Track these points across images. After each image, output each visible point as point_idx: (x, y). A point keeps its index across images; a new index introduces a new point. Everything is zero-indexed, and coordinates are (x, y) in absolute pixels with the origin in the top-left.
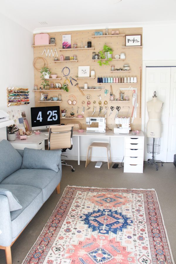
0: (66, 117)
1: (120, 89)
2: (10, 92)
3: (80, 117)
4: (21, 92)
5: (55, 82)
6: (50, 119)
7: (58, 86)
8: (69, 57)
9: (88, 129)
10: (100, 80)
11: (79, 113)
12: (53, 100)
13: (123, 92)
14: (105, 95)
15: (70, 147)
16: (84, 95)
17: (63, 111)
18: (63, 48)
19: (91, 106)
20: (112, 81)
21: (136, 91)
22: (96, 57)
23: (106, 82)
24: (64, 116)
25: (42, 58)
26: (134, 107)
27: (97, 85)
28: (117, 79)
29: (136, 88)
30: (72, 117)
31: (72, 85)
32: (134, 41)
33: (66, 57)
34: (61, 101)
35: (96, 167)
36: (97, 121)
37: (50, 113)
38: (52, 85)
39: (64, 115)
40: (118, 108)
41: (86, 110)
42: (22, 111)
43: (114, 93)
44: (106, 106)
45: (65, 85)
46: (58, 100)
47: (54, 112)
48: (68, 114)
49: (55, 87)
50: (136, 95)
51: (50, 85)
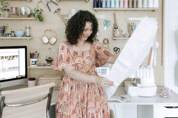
0: (38, 65)
1: (130, 19)
7: (25, 12)
10: (97, 4)
12: (15, 36)
14: (105, 28)
17: (33, 54)
20: (117, 6)
23: (108, 5)
24: (35, 64)
27: (93, 11)
28: (126, 2)
29: (155, 17)
30: (49, 64)
31: (50, 11)
34: (30, 38)
38: (14, 9)
39: (35, 62)
45: (38, 10)
46: (24, 35)
48: (42, 60)
49: (19, 14)
51: (10, 9)
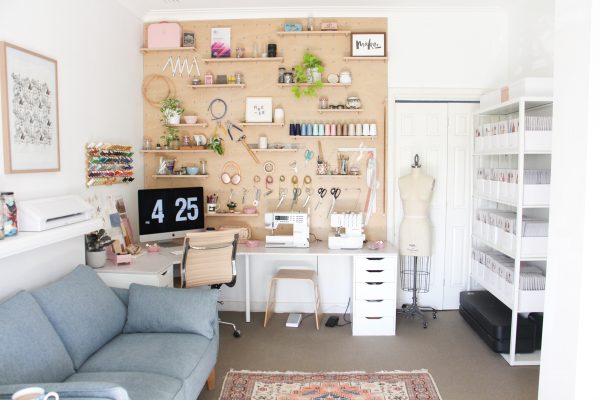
0: (217, 212)
1: (340, 149)
2: (93, 153)
3: (249, 211)
4: (117, 154)
5: (191, 132)
6: (182, 216)
7: (200, 142)
8: (225, 76)
9: (269, 239)
10: (295, 130)
11: (248, 202)
12: (187, 174)
13: (346, 155)
14: (306, 162)
15: (230, 280)
16: (258, 162)
17: (211, 198)
18: (213, 56)
19: (275, 186)
20: (321, 133)
21: (375, 154)
22: (288, 77)
23: (310, 133)
24: (213, 211)
25: (162, 77)
26: (370, 190)
27: (288, 139)
28: (333, 127)
29: (374, 147)
30: (232, 211)
31: (232, 139)
32: (369, 45)
33: (219, 77)
34: (206, 176)
35: (288, 325)
36: (289, 222)
37: (181, 203)
38: (186, 139)
39: (214, 208)
40: (335, 192)
41: (262, 196)
42: (118, 198)
43: (326, 159)
44: (308, 186)
45: (216, 140)
46: (200, 173)
47: (190, 200)
48: (222, 205)
49: (192, 145)
50: (374, 162)
51: (181, 139)
